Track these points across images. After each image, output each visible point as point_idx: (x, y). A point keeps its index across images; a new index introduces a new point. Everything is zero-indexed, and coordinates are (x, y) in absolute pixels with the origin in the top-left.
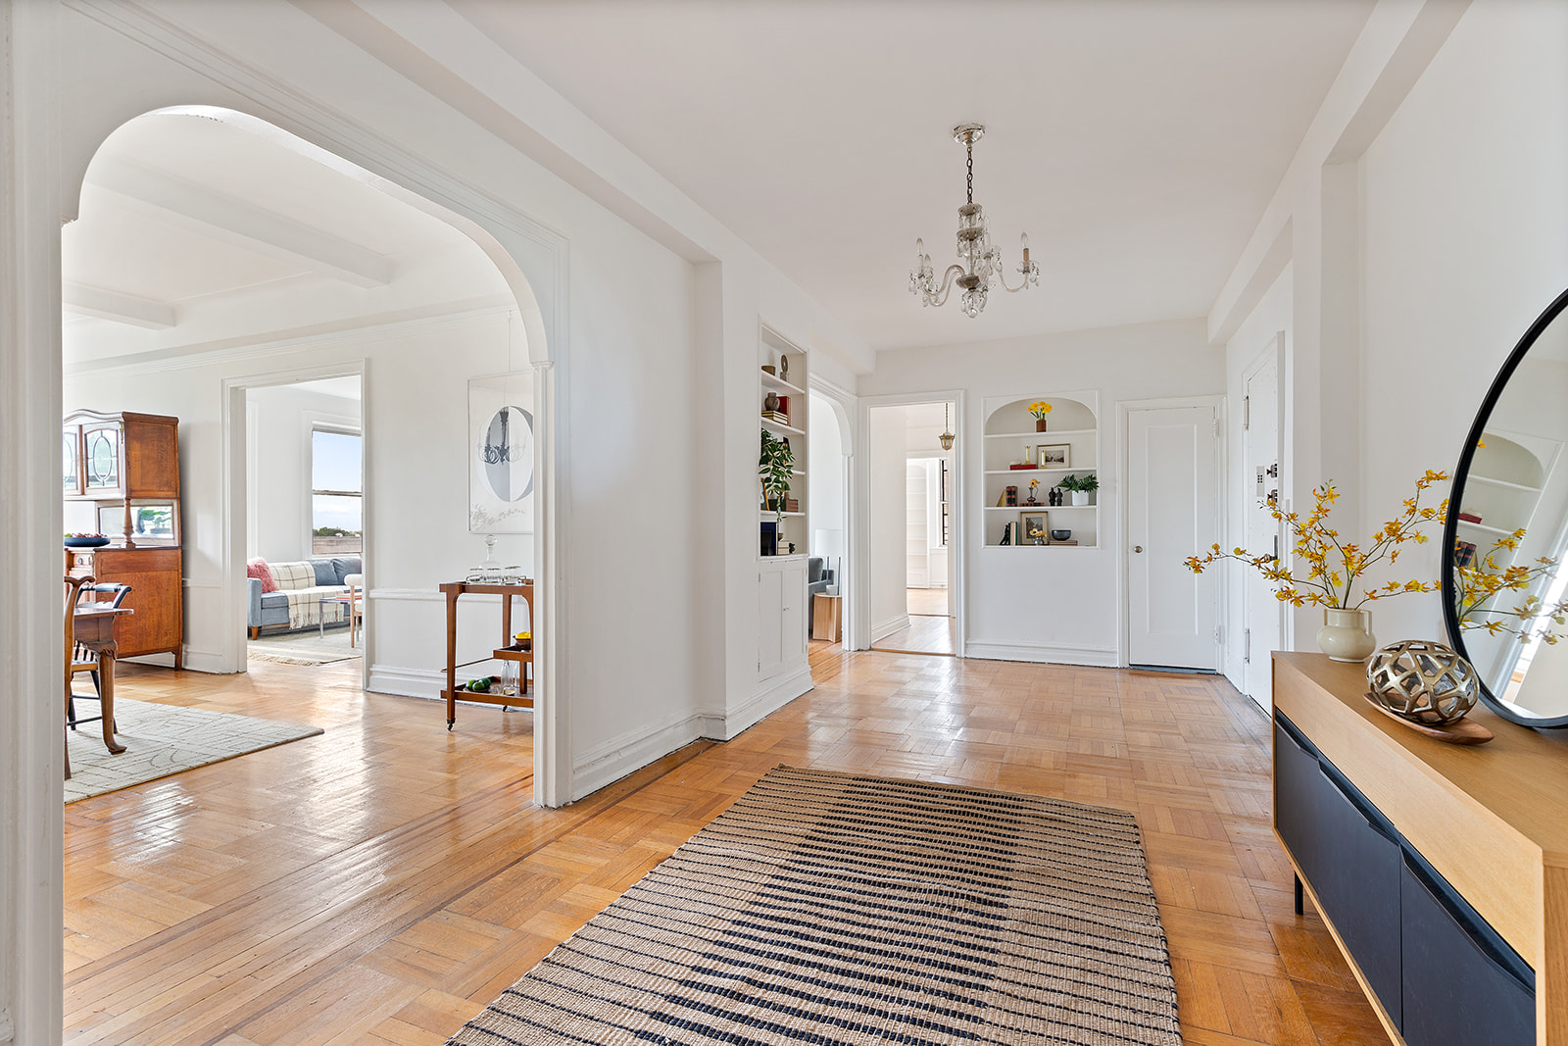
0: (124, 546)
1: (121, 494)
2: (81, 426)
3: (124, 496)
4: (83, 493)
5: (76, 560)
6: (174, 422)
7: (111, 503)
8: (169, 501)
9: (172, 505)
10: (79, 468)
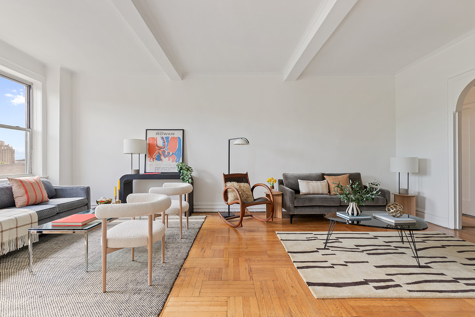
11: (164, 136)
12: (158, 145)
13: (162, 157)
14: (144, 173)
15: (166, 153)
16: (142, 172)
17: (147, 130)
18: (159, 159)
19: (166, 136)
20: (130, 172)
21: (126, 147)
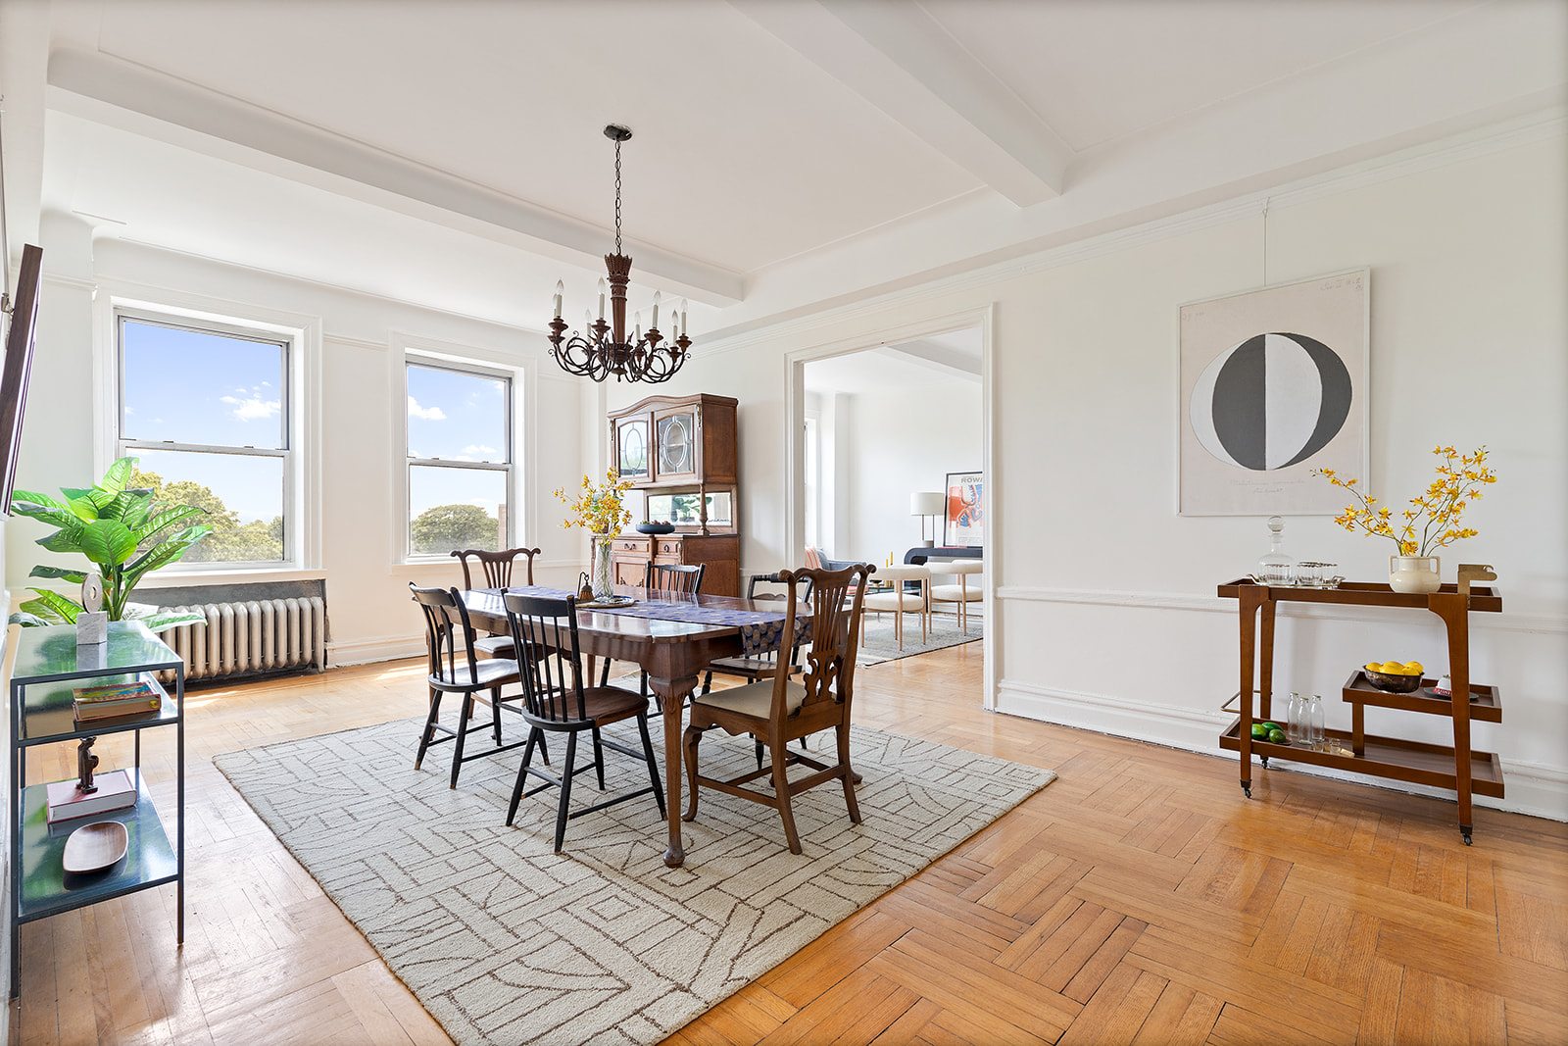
0: (701, 533)
1: (696, 479)
2: (653, 413)
3: (701, 481)
4: (654, 481)
5: (661, 548)
6: (733, 403)
7: (689, 489)
8: (728, 488)
9: (730, 491)
10: (650, 455)
11: (974, 484)
12: (965, 500)
13: (971, 521)
14: (942, 546)
15: (977, 513)
16: (938, 545)
17: (947, 475)
18: (966, 523)
19: (977, 483)
20: (922, 545)
21: (914, 506)
